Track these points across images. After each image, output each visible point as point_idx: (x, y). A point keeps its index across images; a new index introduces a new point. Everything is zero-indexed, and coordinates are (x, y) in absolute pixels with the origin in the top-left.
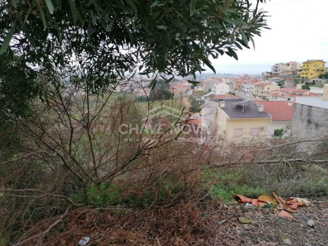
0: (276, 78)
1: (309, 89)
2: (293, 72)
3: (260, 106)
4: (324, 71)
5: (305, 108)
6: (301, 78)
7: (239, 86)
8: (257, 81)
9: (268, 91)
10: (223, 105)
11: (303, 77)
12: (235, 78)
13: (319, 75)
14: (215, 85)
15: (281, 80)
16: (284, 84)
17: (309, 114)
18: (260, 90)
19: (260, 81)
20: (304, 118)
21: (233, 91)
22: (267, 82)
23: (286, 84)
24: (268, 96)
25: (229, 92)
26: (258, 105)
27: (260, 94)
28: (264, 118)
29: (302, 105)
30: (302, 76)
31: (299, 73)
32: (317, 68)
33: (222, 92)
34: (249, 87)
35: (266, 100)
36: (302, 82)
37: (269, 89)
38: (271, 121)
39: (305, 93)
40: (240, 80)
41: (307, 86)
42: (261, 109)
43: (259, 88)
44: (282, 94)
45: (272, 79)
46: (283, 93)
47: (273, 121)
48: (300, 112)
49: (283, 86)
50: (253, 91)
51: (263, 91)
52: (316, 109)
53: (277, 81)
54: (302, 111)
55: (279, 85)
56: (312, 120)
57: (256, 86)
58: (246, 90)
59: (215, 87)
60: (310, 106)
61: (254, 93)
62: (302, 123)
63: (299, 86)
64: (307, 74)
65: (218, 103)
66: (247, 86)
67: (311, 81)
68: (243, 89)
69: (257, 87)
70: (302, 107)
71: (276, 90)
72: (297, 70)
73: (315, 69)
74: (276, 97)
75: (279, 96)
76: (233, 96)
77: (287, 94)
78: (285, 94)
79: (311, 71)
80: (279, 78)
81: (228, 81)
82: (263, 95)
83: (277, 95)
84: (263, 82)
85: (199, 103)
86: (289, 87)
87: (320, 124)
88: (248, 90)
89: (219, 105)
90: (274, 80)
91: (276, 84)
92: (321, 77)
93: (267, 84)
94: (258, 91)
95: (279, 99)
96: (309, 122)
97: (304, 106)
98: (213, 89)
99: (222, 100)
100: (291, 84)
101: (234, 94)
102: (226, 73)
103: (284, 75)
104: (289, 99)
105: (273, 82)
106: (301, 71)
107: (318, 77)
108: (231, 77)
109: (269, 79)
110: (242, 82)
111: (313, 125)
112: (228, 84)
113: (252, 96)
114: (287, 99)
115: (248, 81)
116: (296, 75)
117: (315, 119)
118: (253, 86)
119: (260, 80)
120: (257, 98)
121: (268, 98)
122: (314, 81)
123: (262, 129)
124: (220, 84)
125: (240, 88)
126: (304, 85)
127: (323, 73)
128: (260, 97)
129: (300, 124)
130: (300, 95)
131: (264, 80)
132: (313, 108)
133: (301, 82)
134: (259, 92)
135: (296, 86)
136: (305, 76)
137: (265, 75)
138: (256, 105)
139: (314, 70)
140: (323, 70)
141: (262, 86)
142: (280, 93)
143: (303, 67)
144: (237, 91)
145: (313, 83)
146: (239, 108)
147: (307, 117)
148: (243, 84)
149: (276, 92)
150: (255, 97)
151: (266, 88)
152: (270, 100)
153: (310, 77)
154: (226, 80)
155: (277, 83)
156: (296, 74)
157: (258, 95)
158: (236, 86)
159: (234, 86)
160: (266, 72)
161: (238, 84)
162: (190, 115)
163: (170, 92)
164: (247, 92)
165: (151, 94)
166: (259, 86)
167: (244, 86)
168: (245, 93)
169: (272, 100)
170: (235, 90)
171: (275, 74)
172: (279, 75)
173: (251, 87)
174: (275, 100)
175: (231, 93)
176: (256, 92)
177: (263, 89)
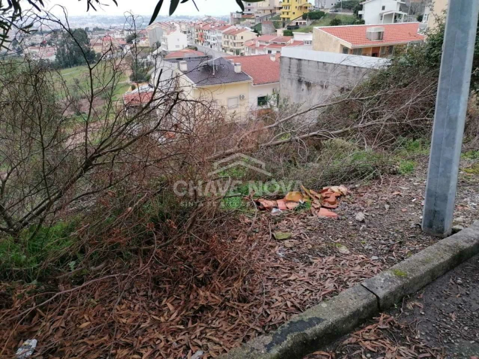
0: (250, 21)
1: (292, 35)
2: (271, 11)
3: (235, 65)
4: (308, 8)
5: (294, 62)
6: (282, 20)
7: (201, 36)
8: (225, 27)
9: (241, 41)
10: (184, 67)
11: (284, 19)
12: (194, 22)
13: (302, 14)
14: (165, 35)
15: (257, 23)
16: (261, 30)
17: (299, 71)
18: (231, 41)
19: (229, 26)
20: (293, 77)
21: (194, 44)
22: (239, 27)
23: (264, 29)
24: (243, 49)
25: (188, 46)
26: (233, 64)
27: (231, 47)
28: (243, 82)
29: (290, 58)
30: (282, 16)
31: (278, 12)
32: (300, 5)
33: (178, 46)
34: (215, 36)
35: (240, 54)
36: (284, 26)
37: (242, 38)
38: (252, 84)
39: (289, 42)
40: (201, 26)
41: (290, 31)
42: (238, 69)
43: (229, 37)
44: (260, 45)
45: (245, 22)
46: (262, 44)
47: (254, 84)
48: (288, 68)
49: (260, 32)
50: (222, 41)
51: (234, 41)
52: (305, 63)
53: (252, 25)
54: (290, 67)
55: (255, 31)
56: (302, 79)
57: (225, 34)
58: (212, 42)
59: (165, 39)
60: (300, 60)
61: (224, 46)
62: (292, 84)
63: (280, 32)
64: (288, 13)
65: (176, 64)
66: (212, 35)
67: (294, 24)
68: (208, 40)
69: (226, 37)
70: (290, 61)
71: (253, 40)
72: (275, 8)
73: (298, 5)
74: (253, 50)
75: (256, 48)
76: (195, 51)
77: (267, 45)
78: (264, 44)
79: (293, 9)
80: (253, 21)
81: (184, 27)
82: (234, 48)
83: (253, 47)
84: (233, 27)
85: (145, 67)
86: (267, 33)
87: (312, 82)
88: (214, 42)
89: (179, 68)
90: (247, 25)
91: (250, 30)
92: (304, 17)
93: (240, 31)
94: (228, 42)
95: (257, 53)
96: (300, 81)
97: (292, 60)
98: (163, 43)
99: (181, 59)
100: (270, 29)
101: (196, 49)
102: (179, 16)
103: (260, 15)
104: (270, 52)
105: (246, 27)
106: (280, 8)
107: (301, 18)
108: (187, 21)
109: (241, 22)
110: (205, 28)
111: (304, 87)
112: (185, 32)
113: (221, 50)
114: (267, 53)
115: (213, 27)
116: (275, 15)
117: (306, 77)
118: (221, 35)
119: (229, 24)
120: (228, 52)
121: (243, 51)
122: (297, 23)
123: (242, 98)
124: (173, 34)
125: (202, 38)
126: (286, 29)
127: (307, 11)
128: (232, 51)
129: (290, 86)
130: (284, 45)
131: (235, 25)
132: (303, 62)
133: (282, 25)
134: (230, 43)
135: (276, 31)
136: (285, 16)
137: (235, 17)
138: (229, 63)
139: (296, 7)
140: (306, 8)
141: (233, 34)
142: (258, 44)
143: (283, 4)
144: (200, 43)
145: (297, 27)
146: (208, 69)
147: (297, 75)
148: (207, 32)
149: (252, 42)
150: (225, 52)
151: (239, 36)
152: (246, 54)
153: (292, 17)
154: (180, 26)
155: (251, 28)
156: (275, 13)
157: (229, 47)
158: (197, 35)
159: (193, 35)
160: (235, 11)
161: (199, 33)
162: (133, 88)
163: (93, 51)
164: (214, 44)
165: (57, 57)
166: (229, 34)
167: (208, 34)
168: (211, 47)
169: (249, 55)
170: (196, 42)
171: (248, 14)
172: (253, 15)
173: (218, 37)
174: (252, 54)
175: (191, 46)
176: (226, 43)
177: (235, 39)
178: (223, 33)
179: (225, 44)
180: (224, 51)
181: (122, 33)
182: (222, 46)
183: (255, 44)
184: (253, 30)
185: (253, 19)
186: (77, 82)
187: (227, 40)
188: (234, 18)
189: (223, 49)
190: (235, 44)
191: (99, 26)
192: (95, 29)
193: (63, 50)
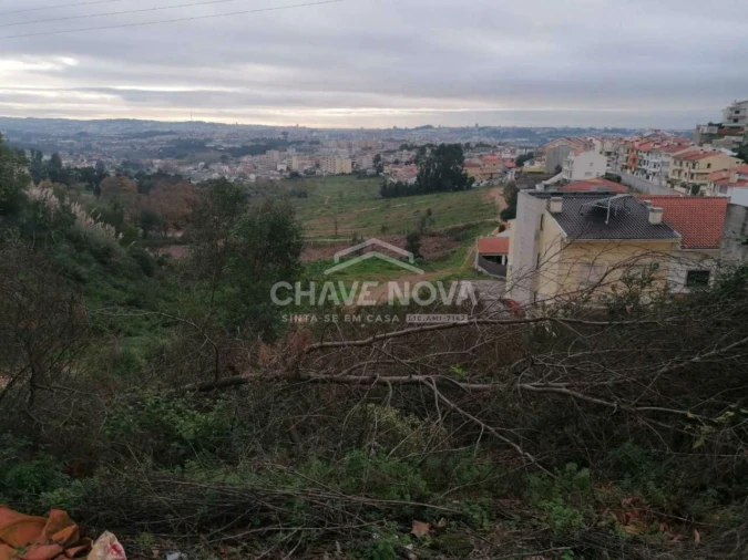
0: (734, 138)
3: (653, 211)
7: (634, 160)
8: (680, 147)
9: (707, 171)
12: (626, 138)
14: (571, 157)
18: (686, 170)
19: (687, 147)
21: (616, 171)
22: (708, 148)
24: (705, 185)
25: (607, 175)
26: (649, 208)
27: (684, 180)
33: (588, 174)
34: (658, 161)
35: (698, 193)
37: (709, 166)
38: (679, 247)
40: (636, 144)
42: (656, 218)
43: (684, 163)
44: (739, 181)
45: (722, 140)
46: (742, 178)
47: (683, 247)
50: (669, 170)
51: (692, 171)
53: (735, 146)
55: (740, 156)
57: (676, 158)
58: (650, 169)
59: (570, 163)
61: (671, 176)
65: (545, 202)
66: (653, 159)
68: (644, 167)
69: (678, 163)
71: (726, 170)
74: (724, 188)
75: (730, 184)
76: (615, 183)
80: (740, 139)
81: (609, 146)
82: (691, 181)
83: (724, 182)
84: (696, 148)
88: (655, 170)
89: (549, 207)
90: (726, 145)
91: (730, 153)
93: (706, 154)
94: (680, 172)
98: (565, 167)
101: (618, 179)
105: (723, 150)
108: (615, 135)
109: (714, 141)
110: (643, 148)
112: (609, 154)
113: (664, 183)
115: (657, 147)
118: (669, 160)
119: (690, 143)
120: (677, 188)
124: (585, 155)
125: (635, 163)
128: (684, 186)
131: (701, 145)
134: (683, 174)
137: (705, 132)
138: (644, 206)
141: (692, 159)
144: (629, 171)
146: (598, 213)
148: (645, 155)
149: (724, 174)
150: (672, 186)
151: (702, 163)
152: (708, 194)
154: (603, 144)
155: (734, 150)
157: (679, 180)
158: (627, 158)
159: (620, 159)
160: (706, 123)
161: (632, 155)
162: (502, 229)
163: (466, 174)
164: (654, 174)
165: (418, 179)
166: (685, 159)
167: (645, 157)
168: (648, 177)
169: (713, 195)
170: (622, 169)
171: (732, 128)
172: (743, 130)
173: (663, 163)
174: (720, 195)
175: (611, 175)
176: (677, 173)
177: (694, 168)
178: (674, 157)
179: (674, 174)
180: (669, 185)
181: (513, 152)
182: (667, 177)
183: (728, 178)
184: (735, 154)
185: (741, 135)
186: (429, 213)
187: (679, 168)
188: (703, 134)
189: (669, 182)
190: (692, 175)
191: (486, 140)
192: (478, 145)
193: (428, 171)
